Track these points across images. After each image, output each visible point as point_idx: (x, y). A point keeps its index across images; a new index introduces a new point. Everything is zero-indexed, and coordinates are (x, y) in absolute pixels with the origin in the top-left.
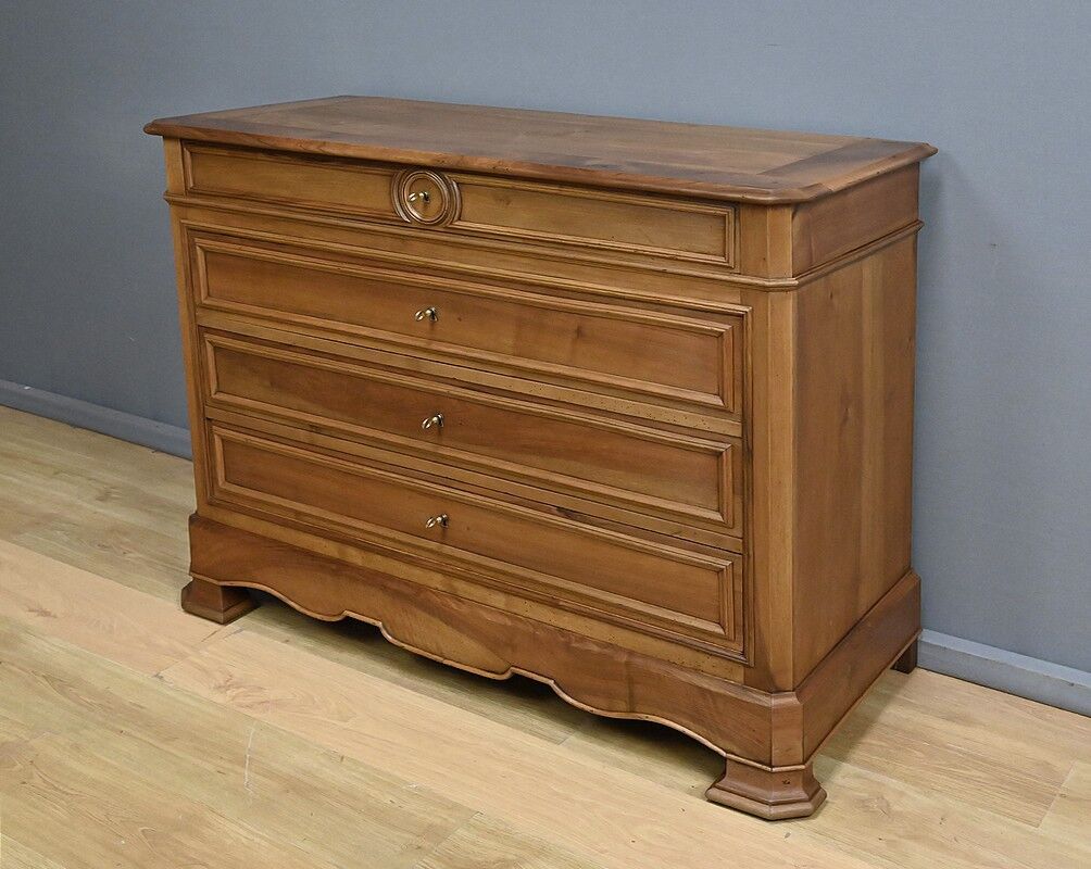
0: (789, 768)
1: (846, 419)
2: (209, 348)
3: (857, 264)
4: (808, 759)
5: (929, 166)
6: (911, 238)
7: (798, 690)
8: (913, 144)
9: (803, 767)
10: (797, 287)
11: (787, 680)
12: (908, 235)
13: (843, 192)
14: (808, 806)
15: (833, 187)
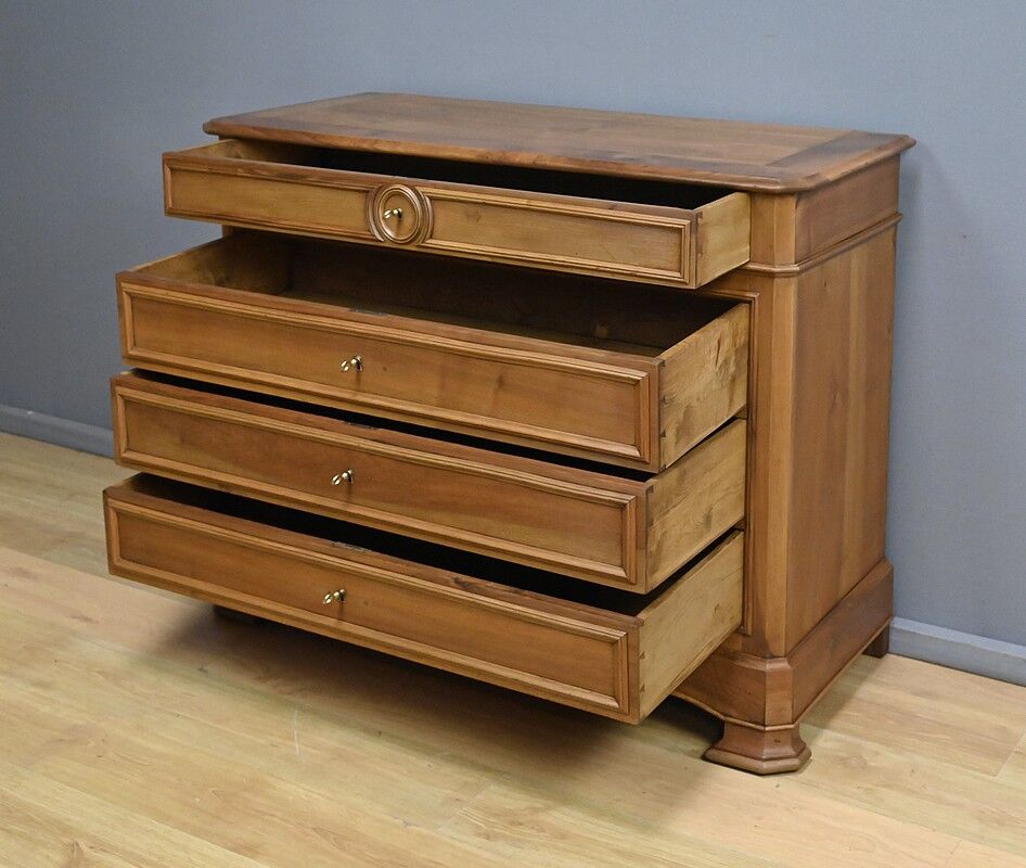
0: (780, 727)
1: (834, 404)
2: (120, 402)
3: (846, 254)
4: (796, 719)
5: (909, 158)
6: (891, 231)
7: (789, 656)
8: (896, 136)
9: (792, 726)
10: (799, 273)
11: (780, 647)
12: (888, 229)
13: (837, 182)
14: (795, 762)
15: (831, 176)
